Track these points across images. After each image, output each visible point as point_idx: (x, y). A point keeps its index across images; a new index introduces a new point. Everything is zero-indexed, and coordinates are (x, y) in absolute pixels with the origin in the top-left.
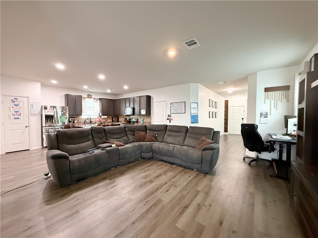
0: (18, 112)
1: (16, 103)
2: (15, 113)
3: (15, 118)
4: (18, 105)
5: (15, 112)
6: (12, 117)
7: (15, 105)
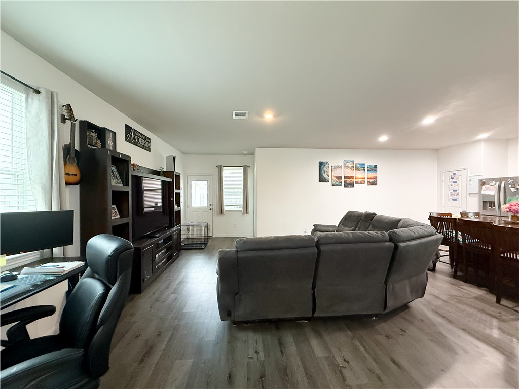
0: (456, 191)
1: (454, 180)
2: (453, 193)
3: (453, 200)
4: (456, 182)
5: (454, 191)
6: (451, 198)
7: (453, 182)
